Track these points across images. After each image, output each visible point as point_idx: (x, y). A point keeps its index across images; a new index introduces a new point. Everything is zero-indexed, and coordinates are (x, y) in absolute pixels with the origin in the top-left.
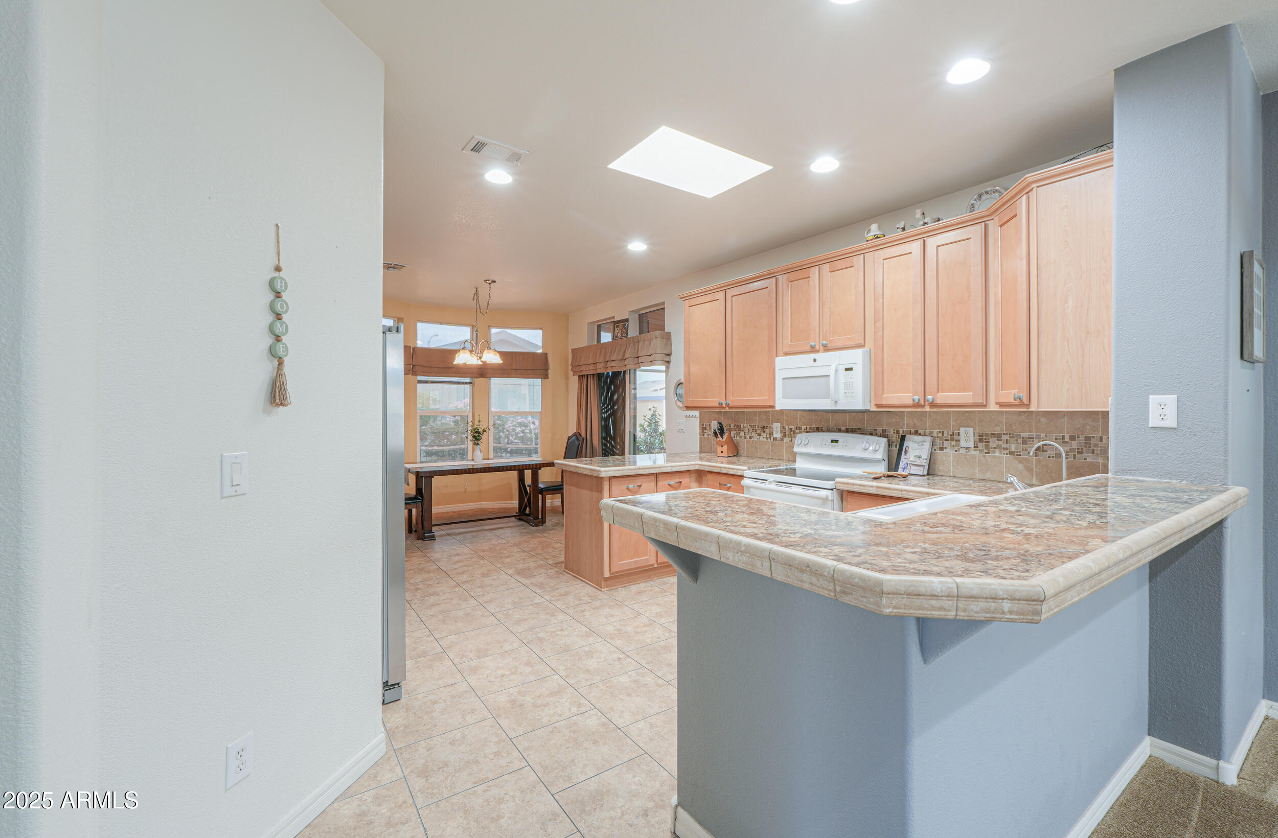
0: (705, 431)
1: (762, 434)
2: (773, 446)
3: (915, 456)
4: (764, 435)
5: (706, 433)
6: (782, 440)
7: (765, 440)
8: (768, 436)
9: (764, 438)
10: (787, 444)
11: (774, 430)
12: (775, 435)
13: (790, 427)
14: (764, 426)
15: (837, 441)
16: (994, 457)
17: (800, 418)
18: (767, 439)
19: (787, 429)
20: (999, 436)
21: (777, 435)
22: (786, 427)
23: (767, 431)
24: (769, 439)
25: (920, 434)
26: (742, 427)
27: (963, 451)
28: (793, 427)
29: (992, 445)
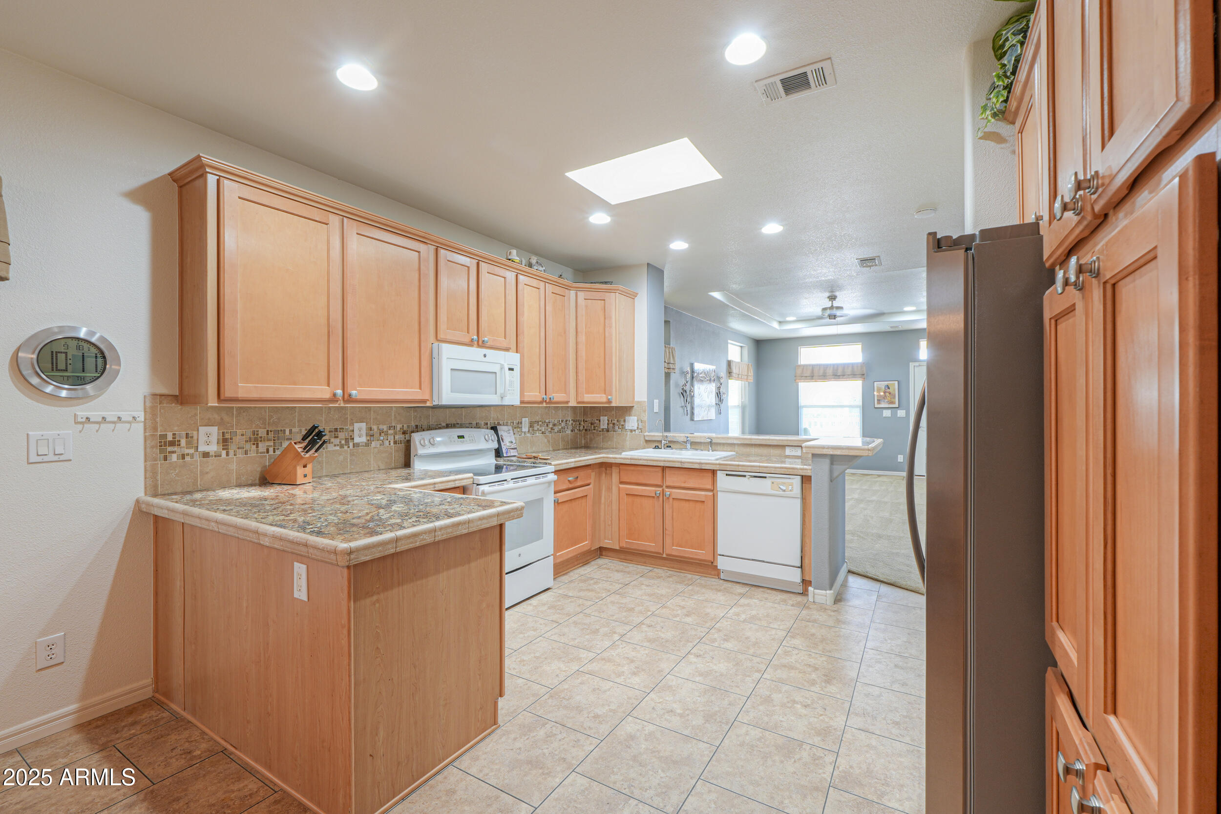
0: (169, 449)
1: (332, 440)
2: (352, 455)
3: (509, 442)
4: (337, 441)
5: (173, 452)
6: (367, 444)
7: (338, 448)
8: (343, 442)
9: (335, 445)
10: (376, 450)
11: (356, 432)
12: (357, 440)
13: (381, 427)
14: (336, 430)
15: (462, 437)
16: (536, 436)
17: (395, 415)
18: (342, 446)
19: (376, 430)
20: (538, 422)
21: (360, 438)
22: (375, 427)
23: (342, 435)
24: (346, 447)
25: (501, 425)
26: (287, 432)
27: (523, 434)
28: (385, 428)
29: (536, 429)
